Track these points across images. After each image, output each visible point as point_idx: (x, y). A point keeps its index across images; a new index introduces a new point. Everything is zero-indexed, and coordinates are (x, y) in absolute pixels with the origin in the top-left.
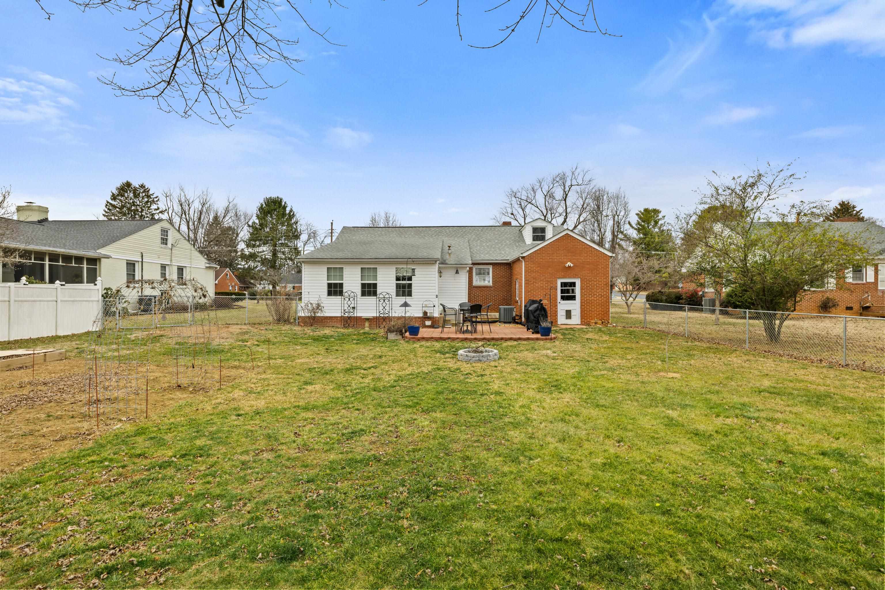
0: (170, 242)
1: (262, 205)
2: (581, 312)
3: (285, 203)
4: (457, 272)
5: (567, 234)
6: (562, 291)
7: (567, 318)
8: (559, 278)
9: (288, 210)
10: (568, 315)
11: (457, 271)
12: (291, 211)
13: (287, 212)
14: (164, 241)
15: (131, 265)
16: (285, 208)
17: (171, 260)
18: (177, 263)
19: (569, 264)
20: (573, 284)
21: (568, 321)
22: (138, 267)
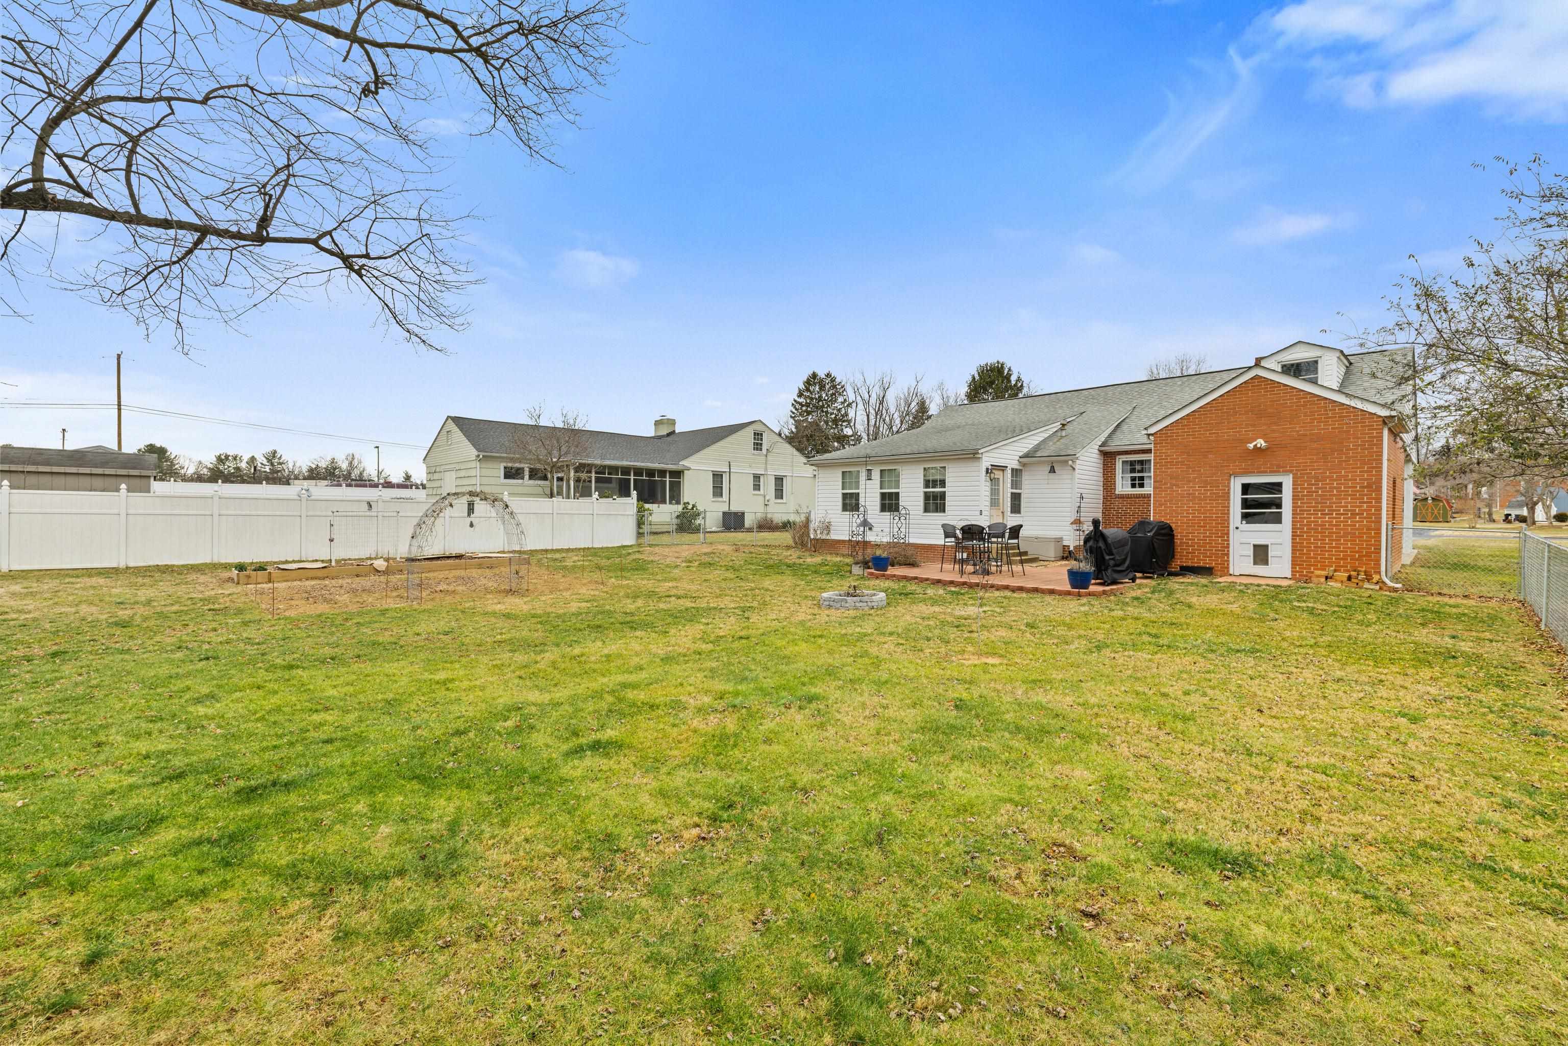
0: (764, 447)
1: (974, 378)
2: (1294, 551)
3: (1010, 369)
4: (1052, 470)
5: (1257, 377)
6: (1246, 504)
7: (1255, 563)
8: (1236, 475)
9: (1013, 379)
10: (1261, 554)
11: (1053, 468)
12: (1019, 379)
13: (1013, 383)
14: (758, 446)
15: (718, 477)
16: (1009, 375)
17: (766, 469)
18: (772, 472)
19: (1261, 443)
20: (1277, 488)
21: (1260, 570)
22: (725, 478)
